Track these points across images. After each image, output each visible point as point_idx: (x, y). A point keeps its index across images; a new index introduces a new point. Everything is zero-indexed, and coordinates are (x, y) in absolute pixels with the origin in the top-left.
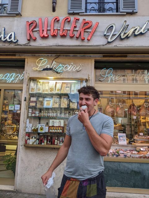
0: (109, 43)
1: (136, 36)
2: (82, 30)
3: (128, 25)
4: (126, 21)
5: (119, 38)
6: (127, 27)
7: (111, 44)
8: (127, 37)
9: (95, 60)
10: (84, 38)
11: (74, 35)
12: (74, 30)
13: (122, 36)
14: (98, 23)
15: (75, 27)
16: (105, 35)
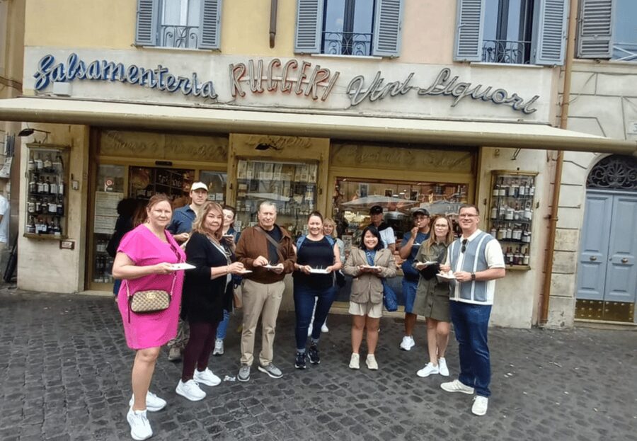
0: (352, 106)
1: (392, 96)
2: (315, 83)
3: (382, 80)
4: (380, 73)
5: (368, 98)
6: (381, 83)
8: (381, 98)
10: (317, 96)
11: (302, 91)
12: (301, 83)
13: (372, 97)
14: (339, 73)
15: (304, 78)
16: (348, 93)
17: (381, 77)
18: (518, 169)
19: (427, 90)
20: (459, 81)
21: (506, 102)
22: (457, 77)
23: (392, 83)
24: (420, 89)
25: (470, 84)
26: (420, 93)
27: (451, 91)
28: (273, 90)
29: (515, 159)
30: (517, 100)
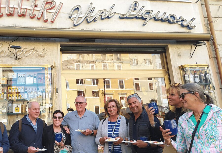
0: (75, 25)
1: (102, 19)
2: (45, 10)
3: (94, 8)
4: (92, 3)
5: (85, 21)
6: (93, 10)
7: (78, 27)
8: (94, 20)
9: (60, 44)
10: (47, 19)
11: (35, 16)
12: (34, 10)
13: (89, 19)
14: (62, 3)
15: (36, 6)
16: (70, 17)
17: (93, 6)
18: (197, 63)
19: (125, 15)
20: (145, 9)
21: (177, 22)
22: (144, 7)
23: (101, 11)
24: (121, 14)
25: (152, 11)
26: (121, 16)
27: (142, 15)
28: (10, 15)
29: (191, 58)
30: (183, 20)
